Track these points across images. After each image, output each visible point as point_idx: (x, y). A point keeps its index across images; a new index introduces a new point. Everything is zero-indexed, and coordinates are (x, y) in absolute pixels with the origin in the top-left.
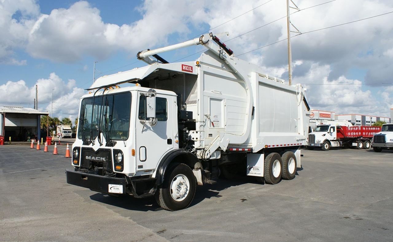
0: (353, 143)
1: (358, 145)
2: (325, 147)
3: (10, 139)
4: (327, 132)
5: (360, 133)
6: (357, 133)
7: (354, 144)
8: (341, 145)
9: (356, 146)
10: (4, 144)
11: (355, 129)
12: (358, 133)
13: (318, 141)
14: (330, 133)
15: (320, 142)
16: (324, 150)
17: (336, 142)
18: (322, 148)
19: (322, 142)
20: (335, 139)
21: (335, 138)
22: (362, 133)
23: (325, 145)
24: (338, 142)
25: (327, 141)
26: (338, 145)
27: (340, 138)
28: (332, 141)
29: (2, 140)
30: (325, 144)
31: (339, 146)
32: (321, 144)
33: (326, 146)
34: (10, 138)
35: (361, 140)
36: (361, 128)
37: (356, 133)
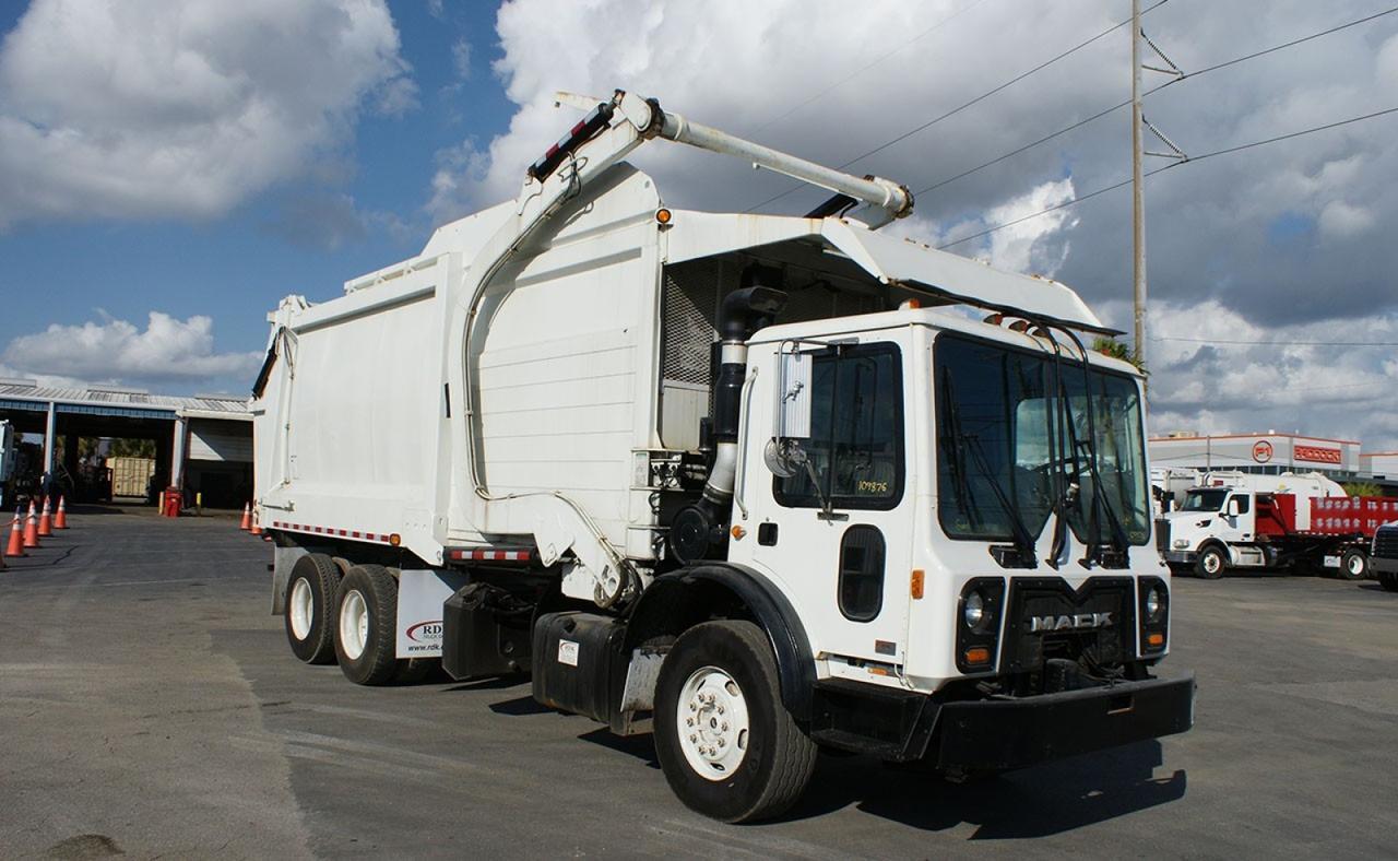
0: (1326, 558)
1: (1347, 565)
2: (1207, 568)
3: (198, 501)
4: (1217, 514)
5: (1357, 522)
6: (1347, 522)
7: (1331, 561)
8: (1274, 562)
9: (1337, 568)
10: (180, 514)
11: (1342, 505)
12: (1351, 523)
13: (1179, 543)
14: (1227, 517)
15: (1187, 546)
16: (1204, 575)
17: (1252, 550)
18: (1196, 569)
19: (1193, 548)
20: (1251, 539)
21: (1247, 536)
22: (1364, 523)
23: (1207, 560)
24: (1260, 550)
25: (1213, 545)
26: (1259, 562)
27: (1271, 537)
28: (1238, 544)
29: (174, 500)
30: (1206, 555)
31: (1263, 563)
32: (1191, 555)
33: (1211, 563)
34: (199, 495)
35: (1357, 546)
36: (1361, 505)
37: (1342, 520)
